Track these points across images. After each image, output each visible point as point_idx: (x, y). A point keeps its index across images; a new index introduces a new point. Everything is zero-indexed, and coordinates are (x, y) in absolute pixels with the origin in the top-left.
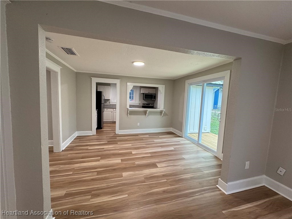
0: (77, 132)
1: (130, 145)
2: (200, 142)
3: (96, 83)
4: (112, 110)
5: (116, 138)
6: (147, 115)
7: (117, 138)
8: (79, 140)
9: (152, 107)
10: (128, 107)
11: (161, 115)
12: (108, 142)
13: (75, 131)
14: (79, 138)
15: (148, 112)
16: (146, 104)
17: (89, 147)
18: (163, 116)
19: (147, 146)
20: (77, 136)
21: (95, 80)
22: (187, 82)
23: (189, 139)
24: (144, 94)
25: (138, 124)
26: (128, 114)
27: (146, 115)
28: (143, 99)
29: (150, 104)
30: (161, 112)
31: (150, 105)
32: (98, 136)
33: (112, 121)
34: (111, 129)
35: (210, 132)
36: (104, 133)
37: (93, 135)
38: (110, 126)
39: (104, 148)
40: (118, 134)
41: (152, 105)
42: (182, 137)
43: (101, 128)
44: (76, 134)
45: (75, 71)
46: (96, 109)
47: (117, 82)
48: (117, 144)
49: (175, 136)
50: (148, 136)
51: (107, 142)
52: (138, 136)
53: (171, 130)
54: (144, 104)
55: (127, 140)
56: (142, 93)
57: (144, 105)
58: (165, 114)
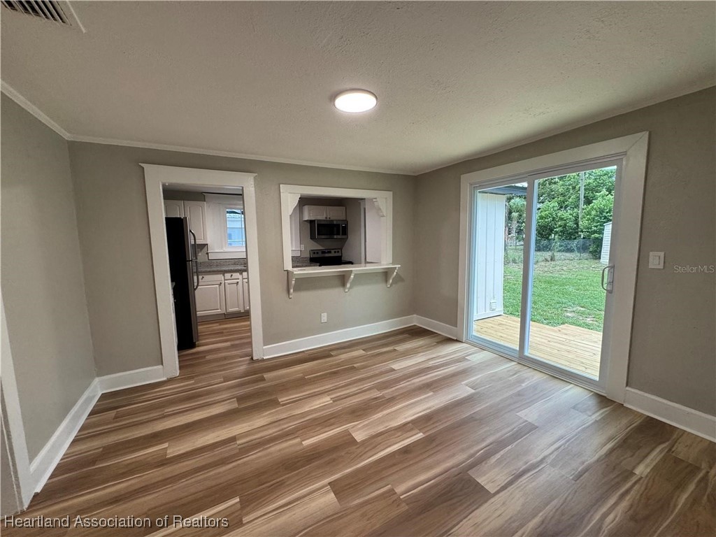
0: (97, 380)
1: (326, 400)
2: (526, 354)
4: (220, 277)
5: (263, 379)
6: (348, 285)
7: (266, 376)
8: (113, 413)
10: (288, 265)
11: (386, 281)
12: (240, 399)
14: (110, 403)
15: (352, 277)
16: (320, 252)
17: (166, 445)
18: (391, 285)
20: (104, 397)
23: (483, 345)
25: (324, 317)
26: (292, 291)
27: (344, 285)
28: (312, 237)
29: (333, 251)
31: (333, 254)
32: (191, 378)
33: (224, 312)
34: (228, 344)
36: (209, 362)
37: (170, 381)
38: (220, 333)
39: (233, 439)
40: (263, 360)
41: (336, 255)
42: (457, 341)
43: (193, 346)
44: (98, 387)
45: (67, 136)
46: (172, 281)
48: (275, 403)
49: (436, 339)
50: (359, 352)
51: (235, 405)
52: (331, 356)
53: (416, 320)
54: (314, 252)
55: (303, 379)
56: (306, 218)
57: (316, 256)
58: (399, 279)
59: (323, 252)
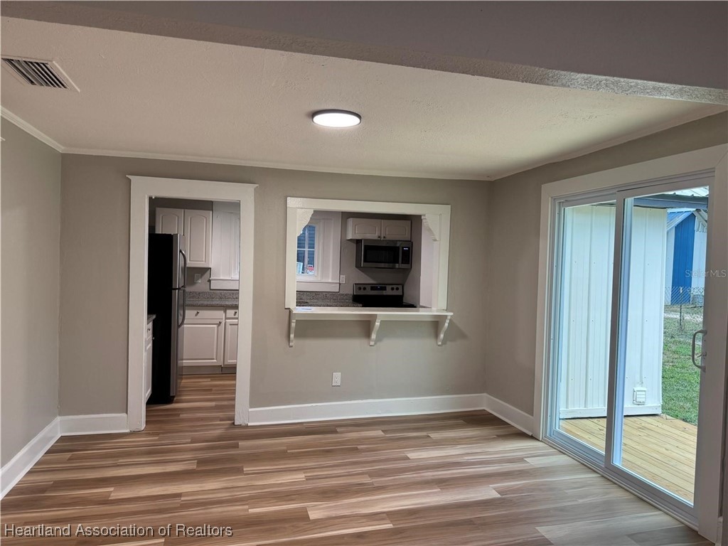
0: (59, 419)
1: (300, 477)
2: (617, 462)
3: (150, 199)
4: (219, 314)
5: (236, 446)
6: (374, 336)
7: (241, 443)
8: (68, 455)
9: (397, 302)
10: (291, 302)
11: (437, 336)
12: (201, 462)
13: (55, 416)
14: (68, 445)
15: (377, 324)
16: (368, 288)
17: (112, 489)
18: (444, 342)
19: (378, 481)
20: (63, 439)
21: (144, 189)
22: (550, 190)
23: (565, 446)
24: (358, 242)
25: (337, 378)
26: (292, 336)
27: (368, 335)
28: (358, 266)
29: (389, 288)
30: (436, 324)
31: (389, 292)
32: (157, 434)
33: (221, 364)
34: (213, 404)
35: (659, 411)
36: (183, 420)
37: (132, 434)
38: (208, 390)
39: (179, 495)
40: (247, 426)
41: (395, 293)
42: (532, 438)
43: (169, 400)
44: (59, 427)
45: (61, 149)
46: (150, 312)
47: (244, 194)
48: (239, 471)
49: (501, 432)
50: (378, 433)
51: (195, 467)
52: (336, 432)
53: (484, 402)
54: (359, 286)
55: (284, 452)
56: (350, 237)
57: (362, 293)
58: (456, 333)
59: (373, 288)
